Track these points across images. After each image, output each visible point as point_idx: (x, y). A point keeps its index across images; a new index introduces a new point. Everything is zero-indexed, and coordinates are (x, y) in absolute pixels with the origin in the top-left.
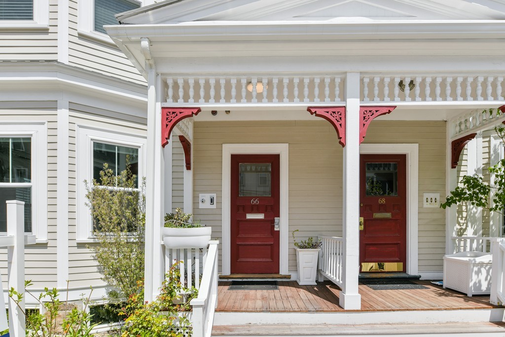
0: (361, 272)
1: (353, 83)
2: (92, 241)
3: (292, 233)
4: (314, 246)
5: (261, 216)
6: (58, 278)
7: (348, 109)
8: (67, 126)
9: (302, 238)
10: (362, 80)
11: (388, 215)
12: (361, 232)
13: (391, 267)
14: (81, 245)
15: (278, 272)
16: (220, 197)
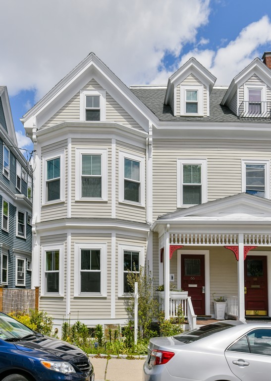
0: (245, 315)
1: (241, 238)
2: (124, 297)
3: (212, 294)
4: (223, 301)
5: (196, 286)
6: (112, 313)
7: (239, 247)
8: (115, 245)
9: (217, 297)
10: (244, 235)
11: (258, 286)
12: (245, 294)
13: (262, 313)
14: (119, 298)
15: (205, 314)
16: (176, 276)
